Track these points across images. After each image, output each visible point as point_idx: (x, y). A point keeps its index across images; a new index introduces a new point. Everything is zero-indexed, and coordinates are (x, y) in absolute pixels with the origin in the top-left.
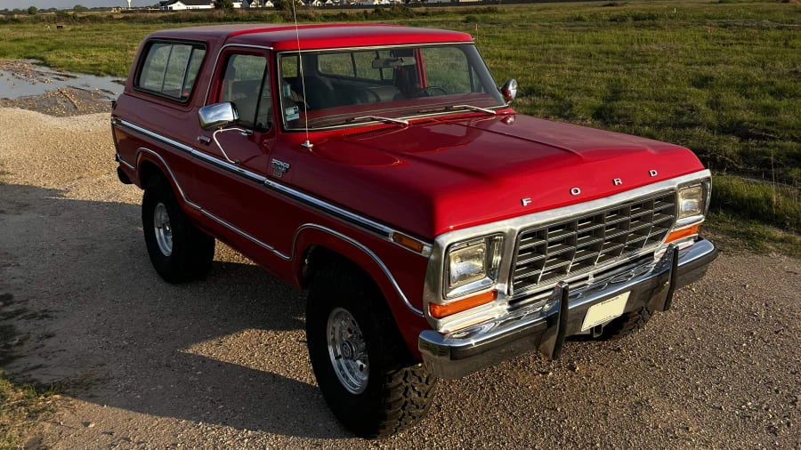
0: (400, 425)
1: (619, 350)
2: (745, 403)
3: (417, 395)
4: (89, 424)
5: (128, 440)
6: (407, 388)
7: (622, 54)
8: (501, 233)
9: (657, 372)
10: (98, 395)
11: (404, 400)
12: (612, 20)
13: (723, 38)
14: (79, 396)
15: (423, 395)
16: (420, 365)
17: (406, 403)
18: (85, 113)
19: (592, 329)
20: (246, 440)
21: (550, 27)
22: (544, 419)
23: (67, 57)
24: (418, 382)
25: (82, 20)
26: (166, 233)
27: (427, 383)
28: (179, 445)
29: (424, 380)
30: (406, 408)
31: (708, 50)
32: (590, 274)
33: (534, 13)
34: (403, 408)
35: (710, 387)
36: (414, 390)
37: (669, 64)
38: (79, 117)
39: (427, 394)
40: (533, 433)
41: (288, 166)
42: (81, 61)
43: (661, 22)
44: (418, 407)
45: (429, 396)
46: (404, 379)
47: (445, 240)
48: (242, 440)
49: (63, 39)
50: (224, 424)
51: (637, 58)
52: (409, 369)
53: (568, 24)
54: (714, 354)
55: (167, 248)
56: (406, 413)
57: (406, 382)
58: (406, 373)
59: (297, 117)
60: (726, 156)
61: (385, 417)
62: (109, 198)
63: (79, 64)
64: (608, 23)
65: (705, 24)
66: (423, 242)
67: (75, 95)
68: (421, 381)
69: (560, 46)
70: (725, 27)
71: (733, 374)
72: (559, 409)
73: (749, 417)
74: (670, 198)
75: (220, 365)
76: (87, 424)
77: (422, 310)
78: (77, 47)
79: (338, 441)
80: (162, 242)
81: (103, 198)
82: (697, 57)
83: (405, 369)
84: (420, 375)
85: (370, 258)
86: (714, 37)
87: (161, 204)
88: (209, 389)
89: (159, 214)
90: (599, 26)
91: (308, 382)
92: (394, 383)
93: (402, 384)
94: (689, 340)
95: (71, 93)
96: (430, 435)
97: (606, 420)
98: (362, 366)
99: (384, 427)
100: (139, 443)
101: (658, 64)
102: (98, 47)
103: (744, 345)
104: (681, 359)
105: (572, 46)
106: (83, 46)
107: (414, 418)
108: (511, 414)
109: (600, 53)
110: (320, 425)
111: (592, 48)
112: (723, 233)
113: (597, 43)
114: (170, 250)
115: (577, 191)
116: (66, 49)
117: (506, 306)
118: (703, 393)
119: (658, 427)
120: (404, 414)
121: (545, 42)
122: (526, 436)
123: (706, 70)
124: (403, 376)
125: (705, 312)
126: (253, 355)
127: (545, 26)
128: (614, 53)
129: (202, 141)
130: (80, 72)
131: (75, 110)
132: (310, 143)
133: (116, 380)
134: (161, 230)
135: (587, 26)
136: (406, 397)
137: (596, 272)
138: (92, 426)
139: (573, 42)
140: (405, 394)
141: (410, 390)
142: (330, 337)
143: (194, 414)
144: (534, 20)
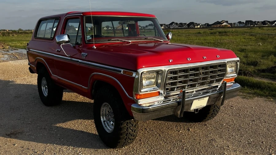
0: (125, 142)
1: (206, 125)
2: (250, 140)
3: (131, 131)
4: (15, 145)
5: (29, 149)
6: (128, 128)
7: (214, 43)
8: (161, 70)
9: (219, 131)
10: (19, 136)
11: (127, 132)
12: (211, 33)
13: (250, 39)
14: (12, 137)
15: (133, 131)
16: (132, 120)
17: (127, 133)
18: (20, 59)
19: (195, 110)
20: (71, 149)
21: (189, 35)
22: (177, 144)
23: (15, 44)
24: (132, 126)
25: (21, 33)
26: (46, 88)
27: (135, 127)
28: (47, 150)
29: (134, 125)
30: (127, 135)
31: (245, 42)
32: (194, 90)
33: (184, 32)
34: (126, 135)
35: (237, 135)
36: (130, 129)
37: (230, 46)
38: (18, 61)
39: (135, 131)
40: (173, 148)
41: (87, 54)
42: (20, 45)
43: (229, 34)
44: (132, 136)
45: (136, 132)
46: (127, 125)
47: (141, 71)
48: (69, 149)
49: (14, 38)
50: (63, 145)
51: (219, 44)
52: (128, 121)
53: (196, 35)
54: (240, 126)
55: (46, 94)
56: (127, 137)
57: (127, 126)
58: (128, 122)
59: (91, 38)
60: (249, 72)
61: (120, 139)
62: (27, 83)
63: (19, 46)
64: (210, 34)
65: (244, 34)
66: (133, 72)
67: (17, 55)
68: (133, 126)
69: (192, 41)
70: (252, 35)
71: (246, 132)
72: (183, 141)
73: (251, 144)
74: (224, 65)
75: (63, 128)
76: (14, 145)
77: (133, 97)
78: (19, 41)
79: (104, 150)
80: (44, 92)
81: (25, 83)
82: (241, 44)
83: (127, 121)
84: (132, 124)
85: (115, 81)
86: (247, 38)
87: (44, 78)
88: (59, 135)
89: (43, 82)
90: (206, 35)
91: (94, 133)
92: (123, 126)
93: (126, 126)
94: (231, 123)
95: (16, 54)
96: (136, 148)
97: (200, 144)
98: (113, 124)
99: (119, 143)
100: (32, 150)
101: (227, 46)
102: (26, 41)
103: (251, 124)
104: (228, 128)
105: (196, 41)
106: (21, 40)
107: (130, 140)
108: (166, 142)
109: (206, 43)
110: (98, 145)
111: (203, 41)
112: (246, 93)
113: (205, 40)
114: (47, 94)
115: (190, 59)
116: (15, 41)
117: (163, 98)
118: (235, 137)
119: (218, 146)
120: (126, 138)
121: (186, 40)
122: (170, 148)
123: (244, 47)
124: (126, 124)
125: (238, 115)
126: (75, 126)
127: (187, 35)
128: (211, 43)
129: (58, 51)
130: (20, 48)
131: (17, 59)
132: (95, 47)
133: (25, 133)
134: (44, 88)
135: (202, 35)
136: (128, 131)
137: (196, 90)
138: (16, 145)
139: (197, 40)
140: (127, 130)
141: (129, 128)
142: (101, 113)
143: (53, 142)
144: (183, 33)
